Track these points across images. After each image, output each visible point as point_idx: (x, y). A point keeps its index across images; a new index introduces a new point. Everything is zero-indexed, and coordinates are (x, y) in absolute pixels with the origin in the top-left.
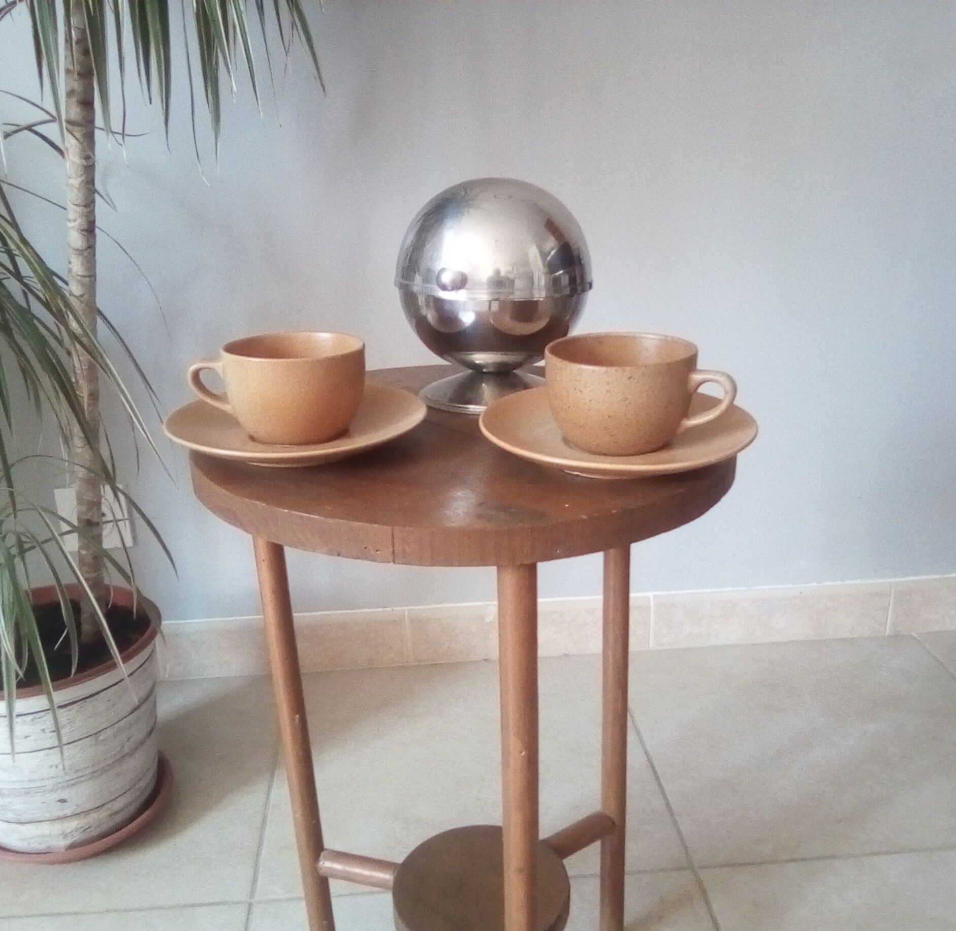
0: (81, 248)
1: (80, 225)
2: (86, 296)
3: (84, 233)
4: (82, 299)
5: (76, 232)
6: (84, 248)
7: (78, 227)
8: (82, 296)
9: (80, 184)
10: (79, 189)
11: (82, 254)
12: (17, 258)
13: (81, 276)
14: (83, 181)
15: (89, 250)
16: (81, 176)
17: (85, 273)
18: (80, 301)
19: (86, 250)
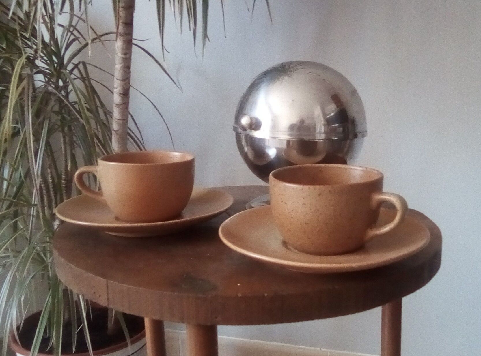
0: (119, 104)
1: (119, 90)
2: (120, 131)
3: (121, 95)
4: (117, 132)
5: (117, 95)
6: (121, 103)
7: (118, 92)
8: (118, 130)
9: (120, 68)
10: (119, 71)
11: (119, 107)
12: (98, 108)
13: (118, 119)
14: (122, 67)
15: (124, 105)
16: (121, 64)
17: (120, 118)
18: (116, 133)
19: (121, 105)
